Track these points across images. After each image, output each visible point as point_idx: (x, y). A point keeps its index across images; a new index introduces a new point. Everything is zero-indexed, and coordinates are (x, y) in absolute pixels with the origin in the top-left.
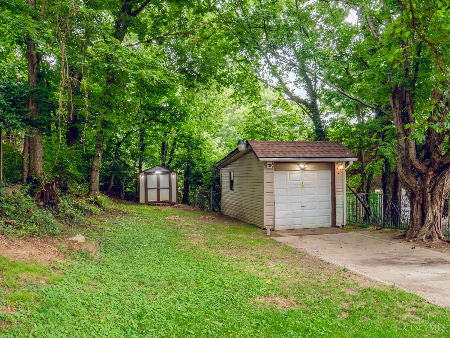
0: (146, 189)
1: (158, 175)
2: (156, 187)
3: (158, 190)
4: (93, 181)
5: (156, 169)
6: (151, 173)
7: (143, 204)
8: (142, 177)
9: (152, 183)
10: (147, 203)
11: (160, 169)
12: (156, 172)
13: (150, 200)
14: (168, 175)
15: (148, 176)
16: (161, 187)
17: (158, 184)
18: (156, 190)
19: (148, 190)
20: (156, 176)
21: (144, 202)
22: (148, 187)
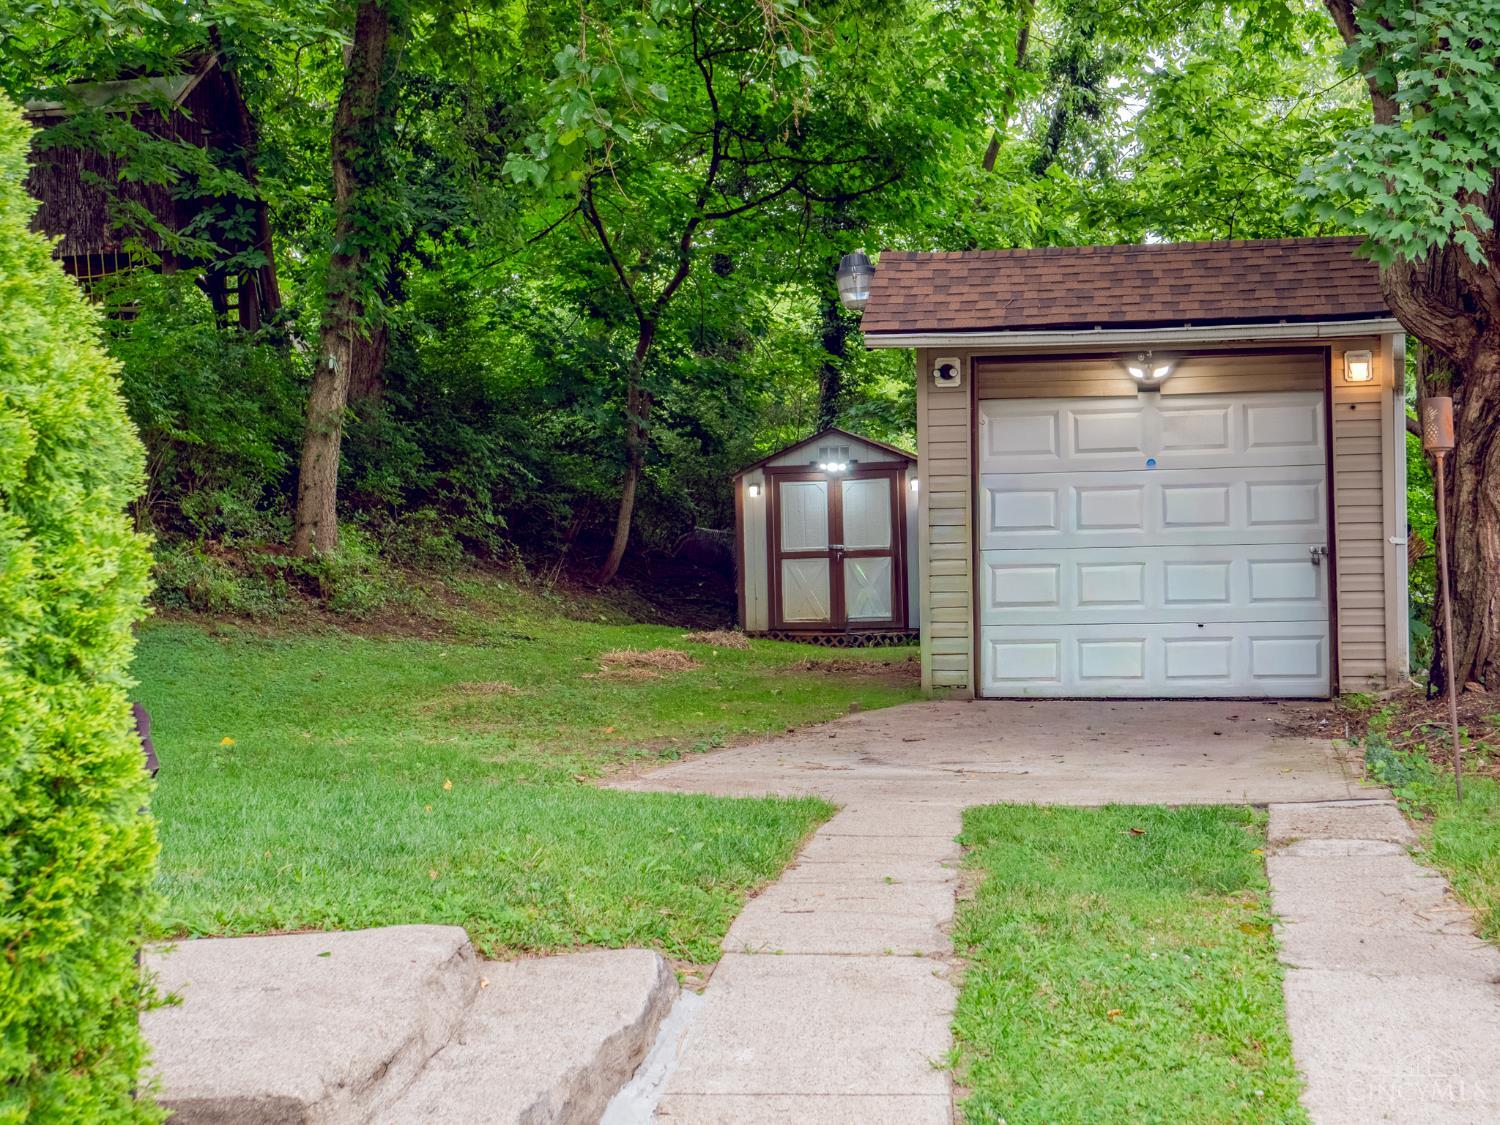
0: (776, 557)
1: (835, 481)
2: (824, 546)
3: (836, 559)
4: (310, 483)
5: (823, 451)
6: (798, 474)
7: (762, 635)
8: (753, 494)
9: (805, 525)
10: (779, 630)
11: (845, 450)
12: (823, 466)
13: (793, 612)
14: (885, 483)
15: (784, 486)
16: (849, 544)
17: (836, 530)
18: (826, 561)
19: (785, 563)
20: (824, 485)
21: (764, 626)
22: (786, 547)
